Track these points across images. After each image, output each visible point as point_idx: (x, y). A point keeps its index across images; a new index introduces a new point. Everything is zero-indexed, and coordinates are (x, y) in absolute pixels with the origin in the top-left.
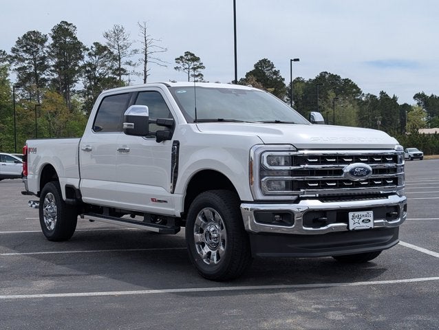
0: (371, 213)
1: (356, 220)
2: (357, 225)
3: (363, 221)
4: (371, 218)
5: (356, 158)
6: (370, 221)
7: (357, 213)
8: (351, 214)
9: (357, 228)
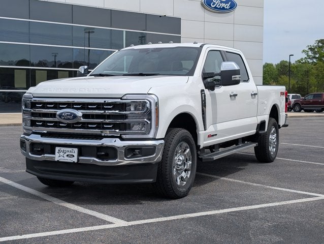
0: (76, 150)
1: (62, 154)
2: (62, 158)
3: (67, 155)
4: (76, 155)
5: (70, 105)
6: (73, 156)
7: (62, 149)
8: (57, 149)
9: (61, 160)
